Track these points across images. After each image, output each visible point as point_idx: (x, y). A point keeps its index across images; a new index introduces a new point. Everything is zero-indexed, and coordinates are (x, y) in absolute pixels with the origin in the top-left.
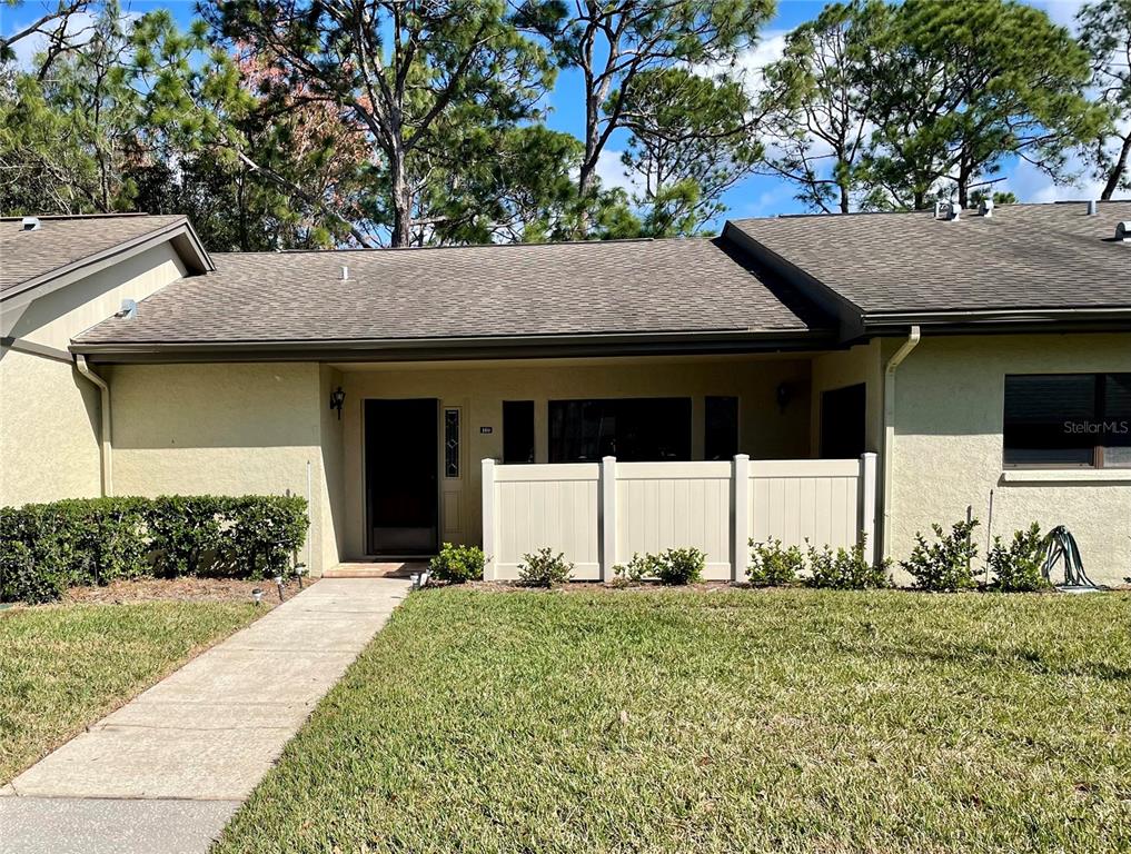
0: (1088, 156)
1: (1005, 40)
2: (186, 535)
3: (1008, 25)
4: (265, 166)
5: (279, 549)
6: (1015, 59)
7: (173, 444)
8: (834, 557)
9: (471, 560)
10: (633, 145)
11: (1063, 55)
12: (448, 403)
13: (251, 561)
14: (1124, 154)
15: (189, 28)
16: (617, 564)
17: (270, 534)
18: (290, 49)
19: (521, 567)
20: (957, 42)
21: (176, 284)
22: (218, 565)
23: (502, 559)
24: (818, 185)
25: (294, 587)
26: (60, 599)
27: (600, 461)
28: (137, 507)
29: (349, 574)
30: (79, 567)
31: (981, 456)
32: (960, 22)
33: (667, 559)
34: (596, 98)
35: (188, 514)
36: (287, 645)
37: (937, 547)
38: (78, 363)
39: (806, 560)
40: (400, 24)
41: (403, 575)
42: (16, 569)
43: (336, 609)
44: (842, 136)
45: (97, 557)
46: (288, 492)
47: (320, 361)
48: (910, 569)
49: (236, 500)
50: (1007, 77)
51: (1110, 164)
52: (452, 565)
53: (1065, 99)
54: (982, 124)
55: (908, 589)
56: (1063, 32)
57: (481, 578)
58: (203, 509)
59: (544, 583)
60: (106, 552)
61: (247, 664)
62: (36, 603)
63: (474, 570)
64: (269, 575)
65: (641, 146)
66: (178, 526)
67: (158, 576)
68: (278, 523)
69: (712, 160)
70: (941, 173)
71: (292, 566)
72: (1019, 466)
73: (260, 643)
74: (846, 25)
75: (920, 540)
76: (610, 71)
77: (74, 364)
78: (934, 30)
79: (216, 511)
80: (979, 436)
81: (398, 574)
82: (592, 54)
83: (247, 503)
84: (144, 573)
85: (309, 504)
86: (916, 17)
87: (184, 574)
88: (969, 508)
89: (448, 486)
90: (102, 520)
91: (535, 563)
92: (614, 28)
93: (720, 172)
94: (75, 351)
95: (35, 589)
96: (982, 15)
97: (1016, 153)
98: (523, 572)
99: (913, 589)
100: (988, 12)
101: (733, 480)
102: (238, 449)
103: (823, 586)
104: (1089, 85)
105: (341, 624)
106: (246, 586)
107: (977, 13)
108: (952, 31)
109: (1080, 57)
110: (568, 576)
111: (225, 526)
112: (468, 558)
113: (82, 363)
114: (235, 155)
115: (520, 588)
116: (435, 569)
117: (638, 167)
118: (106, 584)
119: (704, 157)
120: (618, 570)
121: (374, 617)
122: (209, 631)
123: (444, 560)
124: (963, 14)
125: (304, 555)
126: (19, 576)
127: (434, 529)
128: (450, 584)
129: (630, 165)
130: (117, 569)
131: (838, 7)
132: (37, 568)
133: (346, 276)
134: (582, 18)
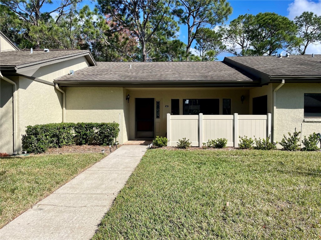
0: (297, 50)
1: (280, 23)
2: (85, 133)
3: (280, 20)
4: (112, 44)
5: (111, 138)
6: (282, 27)
7: (83, 109)
8: (262, 141)
9: (164, 141)
10: (197, 45)
11: (292, 27)
12: (157, 99)
13: (103, 140)
14: (305, 49)
15: (93, 10)
16: (203, 142)
17: (108, 133)
18: (118, 17)
19: (178, 143)
20: (269, 24)
21: (86, 68)
22: (94, 141)
23: (172, 140)
24: (238, 55)
25: (115, 147)
26: (45, 152)
27: (198, 114)
28: (71, 126)
29: (130, 144)
30: (52, 142)
31: (298, 115)
32: (270, 19)
33: (217, 141)
34: (190, 31)
35: (86, 128)
36: (110, 168)
37: (289, 138)
38: (56, 86)
39: (254, 142)
40: (145, 13)
41: (145, 144)
42: (31, 144)
43: (126, 155)
44: (243, 44)
45: (58, 140)
46: (114, 122)
47: (123, 87)
48: (282, 144)
49: (99, 124)
50: (280, 31)
51: (302, 52)
52: (159, 142)
53: (293, 36)
54: (274, 42)
55: (281, 150)
56: (292, 22)
57: (167, 146)
58: (90, 126)
59: (184, 147)
60: (61, 138)
61: (96, 176)
62: (37, 153)
63: (165, 143)
64: (108, 144)
65: (199, 45)
66: (83, 131)
67: (77, 144)
68: (111, 130)
69: (215, 49)
70: (265, 53)
71: (114, 142)
72: (308, 117)
73: (102, 168)
74: (244, 20)
75: (284, 136)
76: (194, 25)
77: (55, 86)
78: (264, 21)
79: (94, 127)
80: (298, 109)
81: (143, 144)
82: (189, 21)
83: (102, 125)
84: (73, 144)
85: (120, 125)
86: (260, 18)
87: (84, 144)
88: (295, 128)
89: (156, 120)
90: (60, 129)
91: (181, 142)
92: (194, 15)
93: (217, 51)
94: (55, 83)
95: (37, 149)
96: (274, 18)
97: (282, 49)
98: (178, 144)
99: (282, 150)
100: (276, 17)
101: (234, 120)
102: (100, 110)
103: (259, 149)
104: (297, 34)
105: (127, 161)
106: (101, 148)
107: (274, 17)
108: (268, 21)
109: (296, 27)
110: (190, 145)
111: (96, 131)
112: (163, 140)
113: (57, 86)
114: (104, 40)
115: (178, 149)
116: (154, 143)
117: (198, 50)
118: (61, 147)
119: (213, 48)
120: (204, 144)
121: (137, 158)
122: (86, 163)
123: (157, 141)
124: (270, 18)
125: (118, 139)
126: (32, 146)
127: (153, 132)
128: (158, 148)
129: (196, 49)
130: (64, 143)
131: (242, 16)
132: (38, 143)
133: (131, 67)
134: (187, 13)
